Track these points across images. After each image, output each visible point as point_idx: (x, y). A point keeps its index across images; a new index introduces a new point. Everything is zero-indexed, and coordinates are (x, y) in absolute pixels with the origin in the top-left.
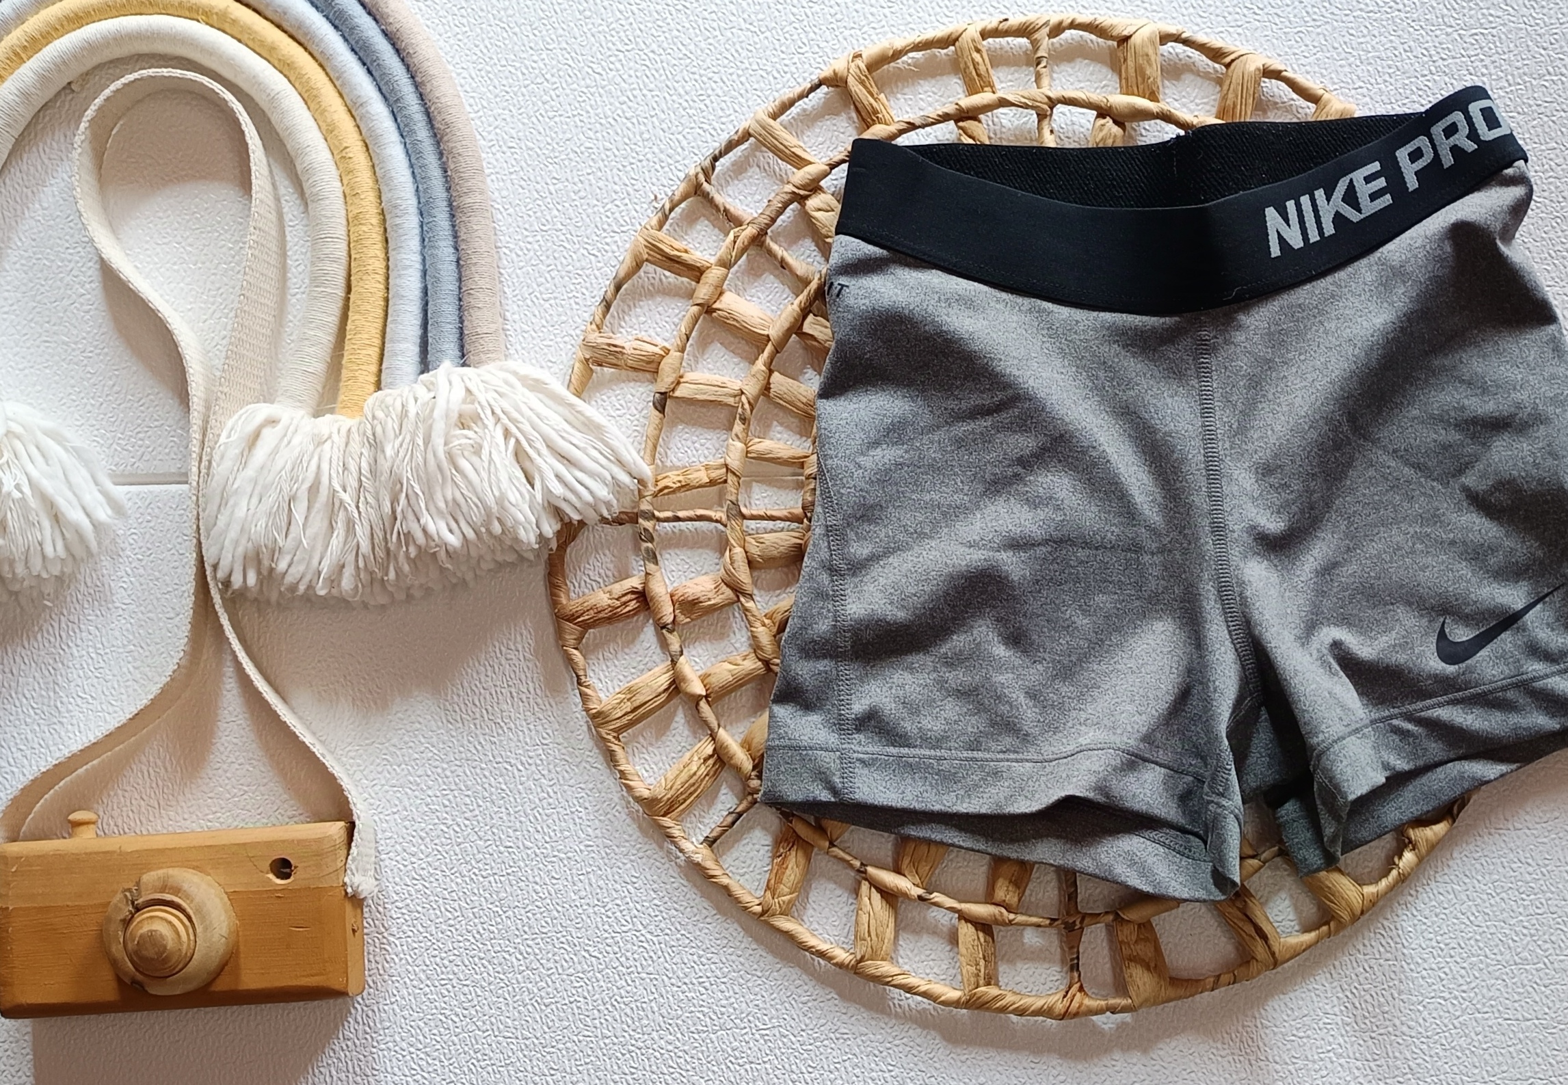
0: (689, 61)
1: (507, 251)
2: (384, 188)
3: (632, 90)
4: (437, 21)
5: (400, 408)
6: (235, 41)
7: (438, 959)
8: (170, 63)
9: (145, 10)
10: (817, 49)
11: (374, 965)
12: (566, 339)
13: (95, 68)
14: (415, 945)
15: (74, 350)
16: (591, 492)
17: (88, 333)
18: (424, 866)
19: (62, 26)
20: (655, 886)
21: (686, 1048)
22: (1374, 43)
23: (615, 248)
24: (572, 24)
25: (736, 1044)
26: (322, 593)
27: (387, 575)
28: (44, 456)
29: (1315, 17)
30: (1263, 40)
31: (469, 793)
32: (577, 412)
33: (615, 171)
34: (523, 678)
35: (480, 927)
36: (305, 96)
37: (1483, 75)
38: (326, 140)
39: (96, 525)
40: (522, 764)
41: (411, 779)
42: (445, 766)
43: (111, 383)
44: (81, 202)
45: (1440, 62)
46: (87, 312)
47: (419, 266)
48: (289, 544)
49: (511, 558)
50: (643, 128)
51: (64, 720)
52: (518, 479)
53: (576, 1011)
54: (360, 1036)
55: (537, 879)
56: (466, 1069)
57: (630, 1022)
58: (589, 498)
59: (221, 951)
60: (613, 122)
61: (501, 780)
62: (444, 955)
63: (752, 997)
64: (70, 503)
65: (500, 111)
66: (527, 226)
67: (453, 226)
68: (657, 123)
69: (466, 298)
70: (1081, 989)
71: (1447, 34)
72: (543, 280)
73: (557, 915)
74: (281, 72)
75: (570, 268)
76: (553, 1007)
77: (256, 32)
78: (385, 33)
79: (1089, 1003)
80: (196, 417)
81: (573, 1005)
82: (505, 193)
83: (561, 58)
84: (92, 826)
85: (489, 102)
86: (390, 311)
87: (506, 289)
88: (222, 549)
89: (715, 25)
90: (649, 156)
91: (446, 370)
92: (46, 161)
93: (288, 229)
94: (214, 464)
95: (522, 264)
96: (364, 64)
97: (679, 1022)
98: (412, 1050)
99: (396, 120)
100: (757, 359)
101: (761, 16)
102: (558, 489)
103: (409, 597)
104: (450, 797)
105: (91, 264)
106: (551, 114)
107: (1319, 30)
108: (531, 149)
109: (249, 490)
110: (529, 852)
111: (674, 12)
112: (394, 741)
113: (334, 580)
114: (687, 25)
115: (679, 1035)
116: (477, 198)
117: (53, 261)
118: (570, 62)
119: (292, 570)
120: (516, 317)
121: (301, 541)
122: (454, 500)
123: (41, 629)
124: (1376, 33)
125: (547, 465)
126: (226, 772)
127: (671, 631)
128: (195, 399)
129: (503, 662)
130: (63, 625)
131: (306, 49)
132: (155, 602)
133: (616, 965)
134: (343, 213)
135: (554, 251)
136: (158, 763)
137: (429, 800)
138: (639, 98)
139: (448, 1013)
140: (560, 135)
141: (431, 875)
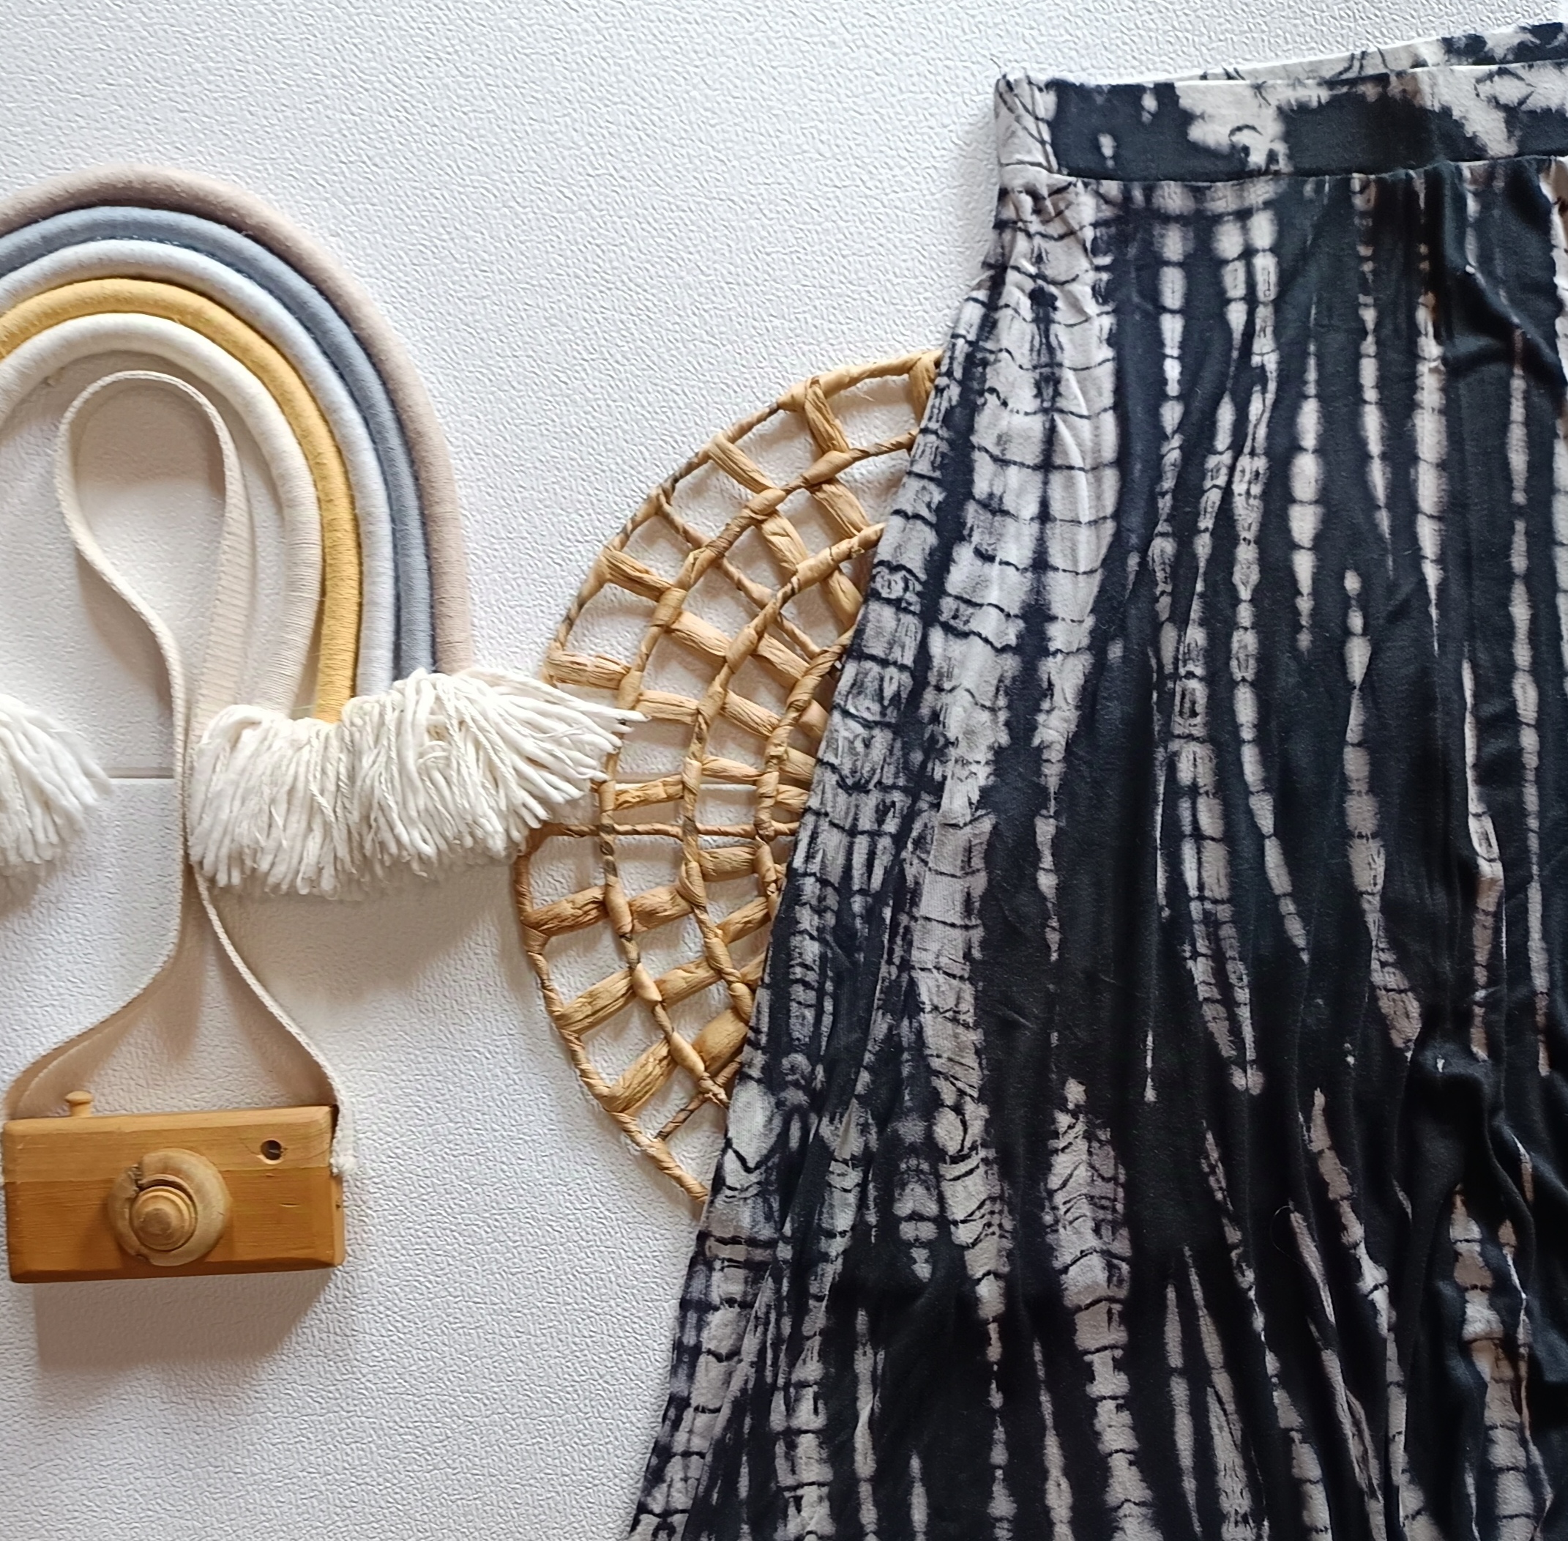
0: (652, 372)
1: (474, 558)
2: (357, 495)
3: (596, 401)
4: (405, 324)
5: (377, 716)
6: (209, 342)
10: (776, 364)
11: (353, 1235)
13: (70, 363)
14: (391, 1218)
15: (56, 645)
17: (69, 628)
18: (399, 1144)
21: (643, 1314)
23: (578, 557)
24: (538, 332)
26: (304, 891)
27: (363, 878)
31: (440, 1079)
33: (579, 480)
34: (491, 972)
35: (451, 1202)
36: (280, 398)
38: (300, 444)
40: (490, 1052)
41: (386, 1064)
42: (418, 1053)
43: (93, 678)
46: (67, 607)
47: (391, 573)
48: (271, 845)
49: (478, 861)
50: (607, 439)
53: (540, 1280)
54: (341, 1299)
55: (504, 1160)
56: (439, 1332)
57: (589, 1290)
59: (219, 1227)
60: (577, 431)
61: (470, 1067)
62: (418, 1227)
64: (60, 789)
65: (467, 417)
66: (494, 534)
67: (425, 536)
68: (620, 434)
69: (438, 606)
72: (508, 587)
73: (522, 1192)
74: (255, 374)
75: (536, 576)
76: (519, 1276)
77: (230, 333)
78: (358, 338)
80: (178, 718)
81: (538, 1276)
82: (472, 500)
83: (527, 365)
84: (87, 1106)
86: (364, 617)
87: (474, 596)
88: (206, 847)
89: (677, 336)
90: (613, 467)
91: (420, 674)
93: (259, 530)
94: (197, 765)
95: (488, 571)
96: (336, 369)
97: (635, 1292)
98: (389, 1314)
99: (367, 427)
100: (713, 679)
101: (723, 329)
103: (383, 896)
104: (423, 1081)
105: (70, 560)
106: (518, 422)
108: (496, 456)
109: (231, 792)
110: (497, 1135)
111: (638, 322)
112: (370, 1028)
113: (314, 880)
114: (650, 335)
115: (635, 1303)
116: (448, 508)
117: (33, 556)
118: (536, 370)
119: (275, 872)
120: (483, 623)
121: (282, 842)
122: (426, 811)
123: (30, 916)
126: (210, 1054)
127: (629, 940)
128: (177, 698)
129: (472, 956)
130: (53, 913)
131: (279, 351)
132: (140, 893)
133: (577, 1238)
134: (317, 517)
135: (520, 559)
136: (146, 1044)
137: (403, 1084)
138: (604, 409)
139: (422, 1279)
140: (527, 444)
141: (405, 1153)
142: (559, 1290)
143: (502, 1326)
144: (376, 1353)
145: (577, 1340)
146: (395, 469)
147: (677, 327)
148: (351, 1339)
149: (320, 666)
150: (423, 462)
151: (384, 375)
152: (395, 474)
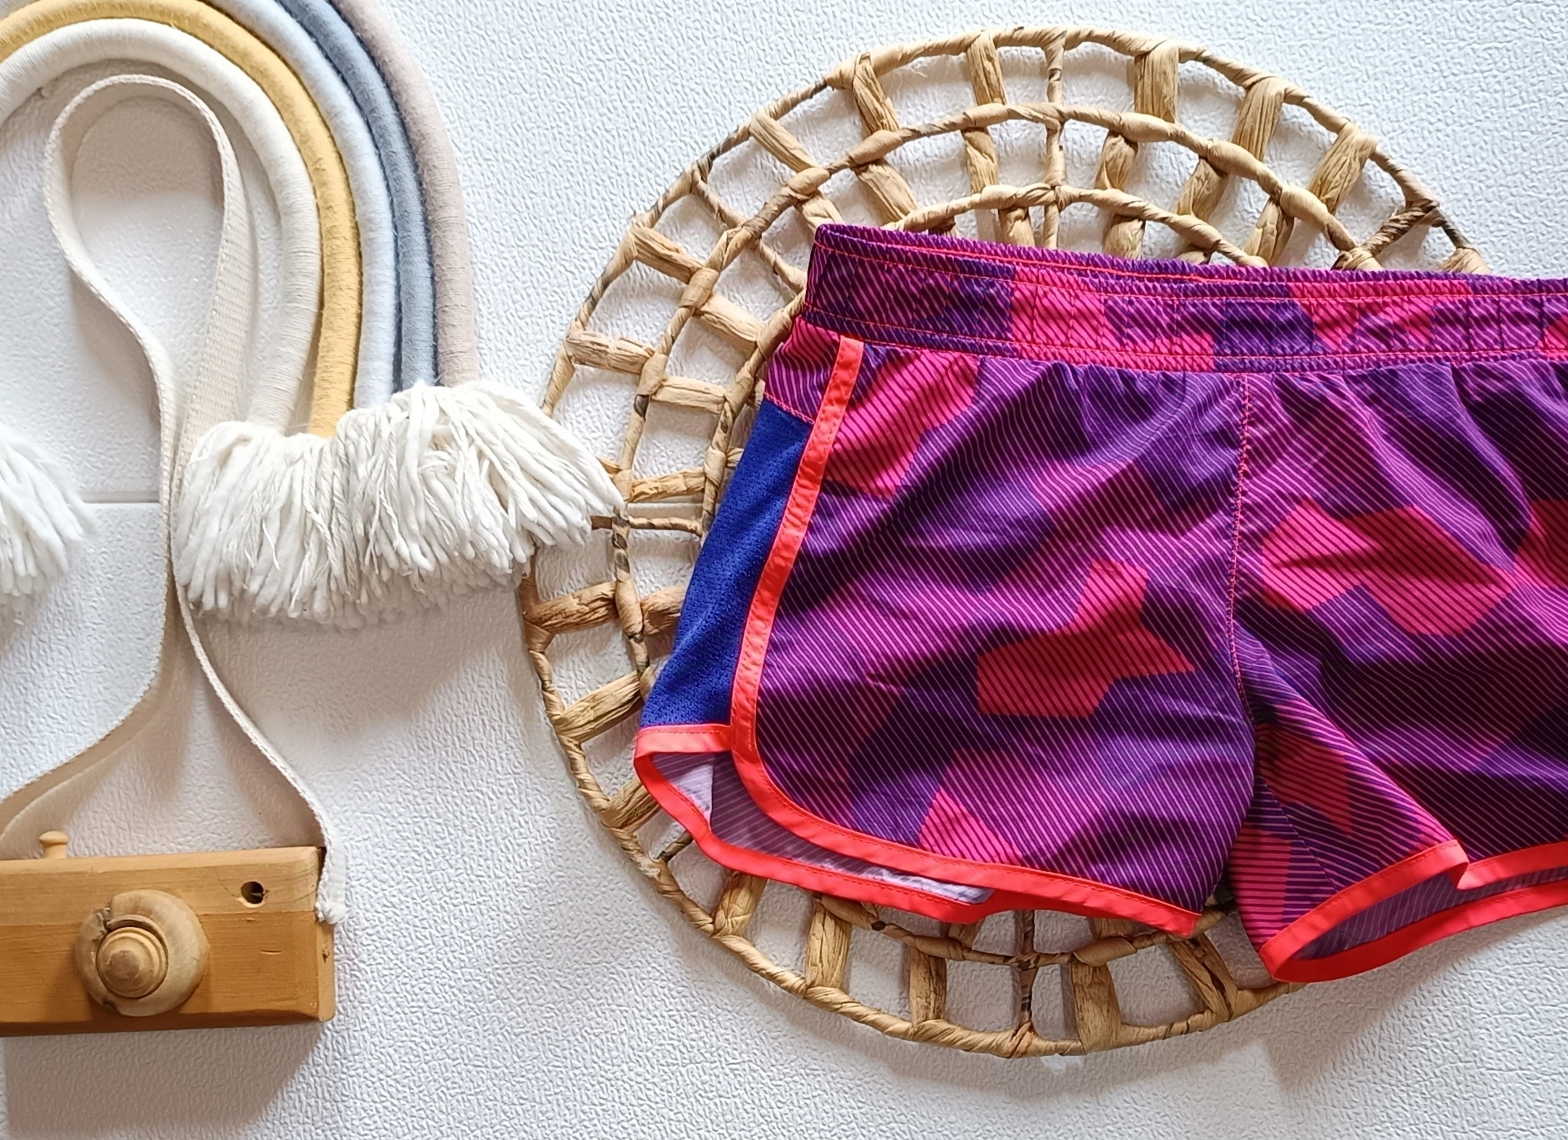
0: (670, 71)
1: (482, 267)
2: (358, 201)
3: (611, 101)
4: (412, 27)
5: (372, 427)
6: (207, 47)
7: (408, 987)
8: (143, 68)
9: (115, 14)
10: (802, 60)
11: (344, 992)
12: (542, 358)
13: (65, 74)
14: (386, 972)
15: (43, 364)
16: (565, 518)
17: (58, 347)
18: (395, 893)
19: (32, 29)
20: (626, 918)
21: (656, 1080)
22: (1382, 57)
23: (592, 265)
24: (551, 32)
25: (705, 1078)
26: (294, 615)
27: (359, 598)
28: (14, 472)
29: (1321, 29)
30: (1266, 53)
31: (440, 821)
32: (554, 435)
33: (594, 185)
34: (495, 705)
35: (450, 955)
36: (278, 104)
37: (1496, 92)
38: (299, 151)
39: (67, 543)
40: (494, 792)
41: (382, 805)
42: (416, 793)
43: (80, 398)
44: (52, 213)
45: (1451, 78)
46: (56, 325)
47: (392, 282)
48: (261, 565)
49: (483, 582)
50: (623, 140)
51: (35, 740)
52: (491, 502)
53: (546, 1041)
54: (330, 1061)
55: (508, 909)
56: (435, 1097)
57: (600, 1053)
58: (563, 523)
59: (193, 973)
60: (592, 135)
61: (472, 808)
62: (414, 982)
63: (723, 1031)
64: (41, 520)
65: (477, 122)
66: (503, 241)
67: (428, 241)
68: (637, 136)
69: (440, 316)
70: (1031, 1029)
71: (1460, 49)
72: (517, 297)
73: (527, 943)
74: (253, 79)
75: (547, 285)
76: (523, 1036)
77: (228, 38)
78: (361, 41)
79: (1039, 1043)
80: (167, 435)
81: (544, 1036)
82: (481, 207)
83: (540, 67)
84: (63, 847)
85: (465, 112)
86: (363, 328)
87: (481, 306)
88: (194, 568)
89: (698, 33)
90: (630, 170)
91: (421, 388)
92: (16, 170)
93: (260, 243)
94: (185, 483)
95: (497, 281)
96: (338, 72)
97: (649, 1054)
98: (382, 1076)
99: (370, 131)
100: (743, 365)
101: (746, 25)
102: (531, 513)
103: (382, 621)
104: (422, 825)
105: (60, 277)
106: (529, 125)
107: (1325, 43)
108: (508, 161)
109: (220, 509)
110: (500, 881)
111: (656, 20)
112: (366, 767)
113: (306, 603)
114: (670, 34)
115: (649, 1068)
116: (454, 212)
117: (22, 273)
118: (549, 72)
119: (265, 592)
120: (491, 335)
121: (273, 563)
122: (427, 523)
123: (11, 648)
124: (1385, 46)
125: (521, 489)
126: (196, 795)
128: (166, 416)
129: (475, 688)
130: (34, 645)
131: (279, 56)
132: (126, 622)
133: (586, 995)
134: (316, 226)
135: (530, 267)
136: (129, 784)
137: (400, 827)
138: (620, 109)
139: (418, 1040)
140: (538, 148)
141: (402, 902)
142: (567, 1052)
143: (504, 1092)
144: (367, 1121)
145: (586, 1108)
146: (396, 173)
147: (697, 24)
148: (340, 1105)
149: (316, 380)
150: (426, 164)
151: (388, 77)
152: (397, 179)
